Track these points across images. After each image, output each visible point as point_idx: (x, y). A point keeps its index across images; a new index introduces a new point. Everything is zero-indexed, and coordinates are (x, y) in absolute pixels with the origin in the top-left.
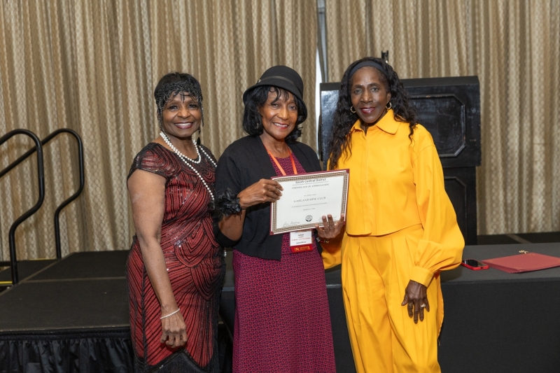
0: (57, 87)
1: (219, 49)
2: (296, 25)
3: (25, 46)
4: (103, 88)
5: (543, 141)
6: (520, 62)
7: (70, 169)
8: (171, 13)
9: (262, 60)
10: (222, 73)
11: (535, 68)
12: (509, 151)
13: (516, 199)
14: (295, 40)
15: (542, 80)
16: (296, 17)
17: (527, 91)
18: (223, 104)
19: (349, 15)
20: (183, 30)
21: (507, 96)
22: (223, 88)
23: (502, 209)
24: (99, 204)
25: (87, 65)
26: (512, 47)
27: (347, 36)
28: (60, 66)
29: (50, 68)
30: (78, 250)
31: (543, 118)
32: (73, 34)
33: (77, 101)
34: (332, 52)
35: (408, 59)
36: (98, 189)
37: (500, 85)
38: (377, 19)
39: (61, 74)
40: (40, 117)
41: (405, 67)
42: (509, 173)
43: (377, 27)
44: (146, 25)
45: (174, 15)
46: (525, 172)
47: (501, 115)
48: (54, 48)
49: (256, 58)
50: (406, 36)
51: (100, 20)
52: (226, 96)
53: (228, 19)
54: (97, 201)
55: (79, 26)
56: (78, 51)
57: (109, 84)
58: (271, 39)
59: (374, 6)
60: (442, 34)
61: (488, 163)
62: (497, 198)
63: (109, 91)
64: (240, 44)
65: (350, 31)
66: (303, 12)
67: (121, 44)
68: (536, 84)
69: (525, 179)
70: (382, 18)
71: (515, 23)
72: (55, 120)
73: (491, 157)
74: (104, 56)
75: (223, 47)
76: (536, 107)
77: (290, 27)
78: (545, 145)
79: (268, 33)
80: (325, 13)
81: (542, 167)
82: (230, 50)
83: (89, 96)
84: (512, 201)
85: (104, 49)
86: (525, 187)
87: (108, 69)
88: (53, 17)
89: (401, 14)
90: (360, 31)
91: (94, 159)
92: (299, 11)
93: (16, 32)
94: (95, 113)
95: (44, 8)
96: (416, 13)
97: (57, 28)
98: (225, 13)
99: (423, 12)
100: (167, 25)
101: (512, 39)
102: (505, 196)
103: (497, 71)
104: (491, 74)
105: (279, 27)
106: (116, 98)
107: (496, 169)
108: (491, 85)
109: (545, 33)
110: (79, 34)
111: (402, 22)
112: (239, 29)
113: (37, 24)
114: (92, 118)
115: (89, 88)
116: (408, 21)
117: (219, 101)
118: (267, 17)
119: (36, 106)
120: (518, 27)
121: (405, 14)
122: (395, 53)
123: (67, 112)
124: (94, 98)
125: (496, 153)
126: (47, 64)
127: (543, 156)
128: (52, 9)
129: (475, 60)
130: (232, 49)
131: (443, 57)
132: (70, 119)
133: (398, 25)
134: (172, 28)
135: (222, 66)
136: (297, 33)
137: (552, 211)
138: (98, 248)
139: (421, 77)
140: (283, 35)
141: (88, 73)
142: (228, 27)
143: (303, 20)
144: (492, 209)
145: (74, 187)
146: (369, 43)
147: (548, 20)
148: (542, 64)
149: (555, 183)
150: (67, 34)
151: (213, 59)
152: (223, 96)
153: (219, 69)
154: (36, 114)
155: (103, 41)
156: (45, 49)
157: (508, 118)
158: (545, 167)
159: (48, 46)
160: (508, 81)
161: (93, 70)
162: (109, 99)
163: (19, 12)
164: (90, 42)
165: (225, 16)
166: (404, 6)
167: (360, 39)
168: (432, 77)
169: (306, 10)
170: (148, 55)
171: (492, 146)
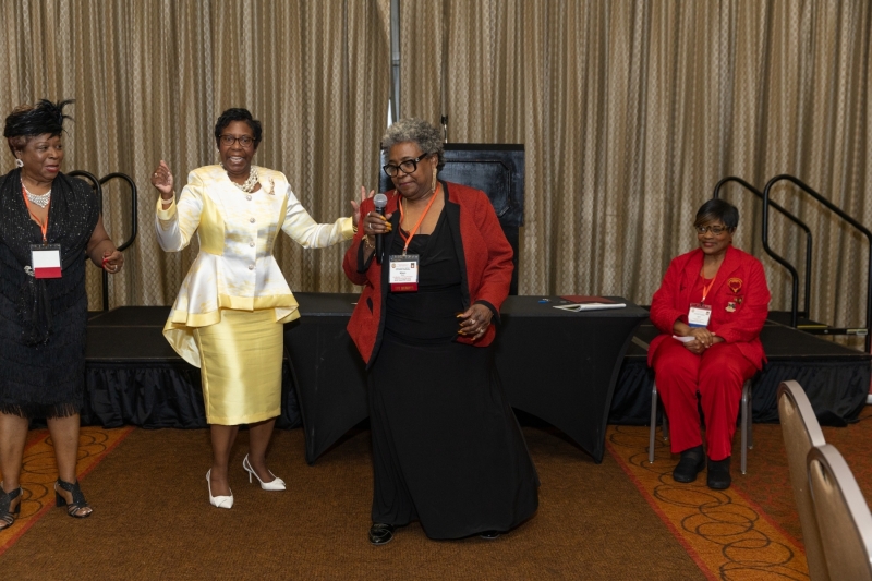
0: (109, 128)
1: (287, 98)
2: (369, 77)
3: (77, 82)
4: (160, 131)
5: (615, 213)
6: (597, 130)
7: (121, 216)
8: (237, 57)
9: (332, 112)
10: (289, 124)
11: (611, 137)
12: (583, 221)
13: (588, 271)
14: (366, 93)
15: (617, 149)
16: (369, 69)
17: (603, 160)
18: (288, 156)
19: (424, 71)
20: (249, 75)
21: (583, 164)
22: (288, 140)
23: (571, 280)
24: (151, 255)
25: (144, 107)
26: (590, 114)
27: (421, 93)
28: (114, 107)
29: (102, 108)
30: (124, 304)
31: (616, 189)
32: (129, 73)
33: (132, 145)
34: (405, 108)
35: (483, 120)
36: (150, 240)
37: (575, 152)
38: (452, 77)
39: (114, 115)
40: (89, 160)
41: (479, 128)
42: (582, 244)
43: (452, 85)
44: (209, 68)
45: (240, 59)
46: (598, 244)
47: (575, 183)
48: (108, 86)
49: (325, 110)
50: (482, 96)
51: (159, 59)
52: (292, 148)
53: (297, 67)
54: (148, 252)
55: (137, 65)
56: (135, 91)
57: (166, 128)
58: (342, 91)
59: (450, 63)
60: (519, 96)
61: (560, 232)
62: (567, 269)
63: (166, 136)
64: (309, 94)
65: (424, 88)
66: (376, 64)
67: (182, 86)
68: (610, 153)
69: (598, 251)
70: (457, 76)
71: (594, 90)
72: (105, 164)
73: (563, 226)
74: (162, 98)
75: (291, 96)
76: (610, 177)
77: (362, 79)
78: (617, 216)
79: (338, 84)
80: (400, 65)
81: (613, 239)
82: (297, 100)
83: (145, 139)
84: (584, 274)
85: (162, 90)
86: (597, 260)
87: (166, 112)
88: (109, 53)
89: (478, 73)
90: (435, 89)
91: (148, 208)
92: (373, 63)
93: (68, 66)
94: (150, 158)
95: (98, 42)
96: (494, 73)
97: (113, 65)
98: (295, 61)
99: (501, 72)
100: (232, 69)
101: (590, 106)
102: (576, 267)
103: (572, 138)
104: (567, 140)
105: (350, 78)
106: (173, 144)
107: (567, 238)
108: (566, 152)
109: (621, 102)
110: (137, 73)
111: (478, 81)
112: (309, 78)
113: (90, 60)
114: (146, 163)
115: (145, 131)
116: (484, 81)
117: (284, 154)
118: (338, 68)
119: (86, 147)
120: (596, 94)
121: (481, 73)
122: (469, 113)
123: (119, 156)
124: (149, 143)
125: (568, 222)
126: (99, 102)
127: (615, 227)
128: (108, 45)
129: (552, 125)
130: (301, 99)
131: (519, 120)
132: (122, 164)
133: (475, 85)
134: (238, 72)
135: (289, 116)
136: (369, 85)
137: (622, 285)
138: (147, 303)
139: (496, 141)
140: (354, 87)
141: (144, 115)
142: (297, 75)
143: (376, 73)
144: (562, 280)
145: (124, 236)
146: (444, 101)
147: (626, 89)
148: (617, 133)
149: (627, 256)
150: (123, 71)
151: (279, 108)
152: (288, 148)
153: (285, 118)
154: (86, 156)
155: (162, 82)
156: (98, 87)
157: (583, 187)
158: (617, 239)
159: (101, 83)
160: (584, 148)
161: (150, 112)
162: (166, 144)
163: (72, 45)
164: (148, 83)
165: (294, 64)
166: (481, 65)
167: (435, 96)
168: (506, 142)
169: (380, 62)
170: (210, 99)
171: (564, 215)
